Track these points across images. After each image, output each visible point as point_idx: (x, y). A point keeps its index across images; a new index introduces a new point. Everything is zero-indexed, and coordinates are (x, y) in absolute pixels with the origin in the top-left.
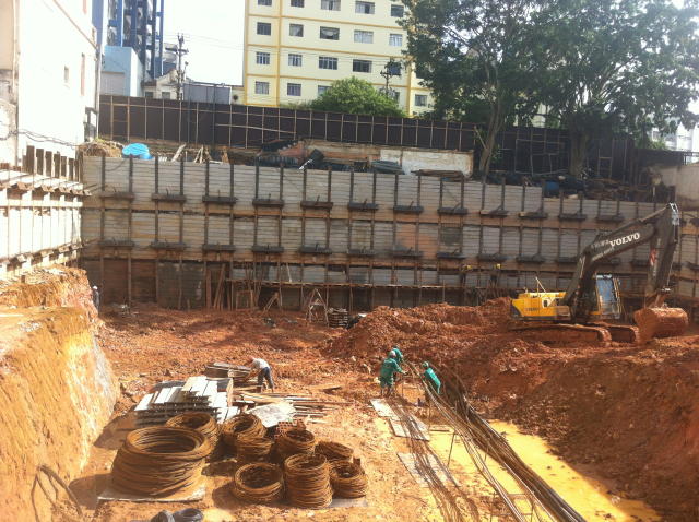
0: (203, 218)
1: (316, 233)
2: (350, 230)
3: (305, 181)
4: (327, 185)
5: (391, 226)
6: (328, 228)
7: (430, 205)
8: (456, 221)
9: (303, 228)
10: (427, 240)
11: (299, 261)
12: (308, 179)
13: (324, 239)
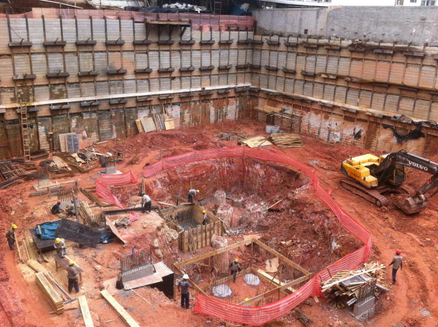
1: (56, 63)
2: (79, 59)
3: (44, 27)
4: (60, 29)
5: (105, 54)
6: (64, 59)
7: (128, 39)
8: (145, 48)
9: (47, 60)
10: (128, 61)
11: (47, 83)
12: (46, 26)
13: (63, 66)
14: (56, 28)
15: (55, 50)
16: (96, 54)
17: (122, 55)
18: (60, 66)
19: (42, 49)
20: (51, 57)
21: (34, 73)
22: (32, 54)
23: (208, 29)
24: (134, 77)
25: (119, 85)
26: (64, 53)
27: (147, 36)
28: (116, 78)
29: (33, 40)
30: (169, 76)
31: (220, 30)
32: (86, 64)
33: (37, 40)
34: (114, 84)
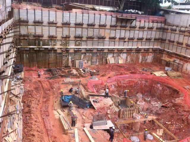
0: (48, 27)
1: (79, 32)
2: (88, 31)
3: (76, 17)
4: (82, 18)
5: (98, 29)
6: (82, 30)
7: (108, 24)
8: (115, 28)
9: (76, 30)
10: (107, 33)
11: (74, 39)
12: (77, 16)
13: (81, 33)
14: (80, 18)
15: (79, 26)
16: (95, 29)
17: (105, 30)
18: (80, 33)
19: (74, 26)
20: (77, 29)
21: (70, 35)
22: (70, 27)
23: (144, 21)
24: (108, 40)
25: (102, 42)
26: (82, 28)
27: (116, 23)
28: (101, 40)
29: (71, 22)
30: (123, 41)
31: (149, 22)
32: (90, 33)
33: (73, 22)
34: (100, 42)
